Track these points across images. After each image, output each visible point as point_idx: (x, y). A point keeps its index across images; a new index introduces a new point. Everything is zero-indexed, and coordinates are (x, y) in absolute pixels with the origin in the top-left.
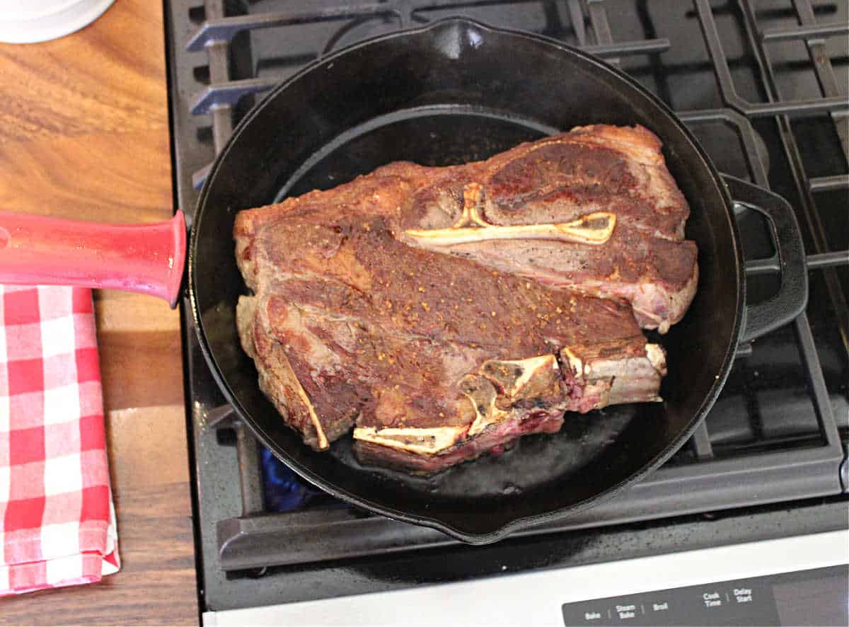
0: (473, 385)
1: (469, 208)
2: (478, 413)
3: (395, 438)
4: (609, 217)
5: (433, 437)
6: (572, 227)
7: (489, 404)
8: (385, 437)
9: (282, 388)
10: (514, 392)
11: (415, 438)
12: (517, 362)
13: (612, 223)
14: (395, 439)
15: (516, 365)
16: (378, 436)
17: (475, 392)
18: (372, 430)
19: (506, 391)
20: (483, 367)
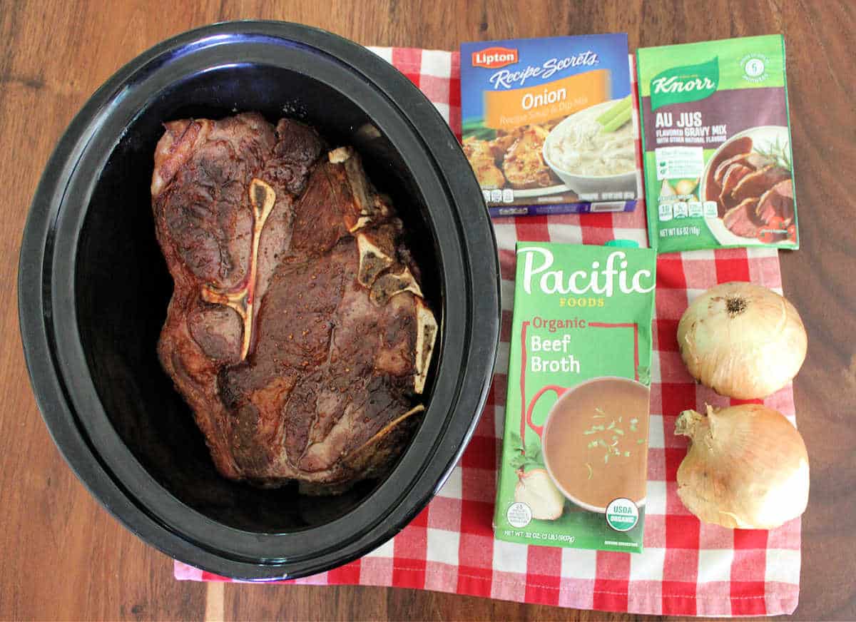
0: (380, 294)
1: (228, 301)
2: (406, 289)
3: (424, 359)
4: (256, 184)
5: (426, 327)
6: (260, 218)
7: (399, 280)
8: (423, 367)
9: (379, 453)
10: (389, 259)
11: (425, 342)
12: (362, 257)
13: (261, 183)
14: (426, 358)
15: (364, 258)
16: (422, 373)
17: (387, 292)
18: (417, 379)
19: (388, 266)
20: (364, 285)
